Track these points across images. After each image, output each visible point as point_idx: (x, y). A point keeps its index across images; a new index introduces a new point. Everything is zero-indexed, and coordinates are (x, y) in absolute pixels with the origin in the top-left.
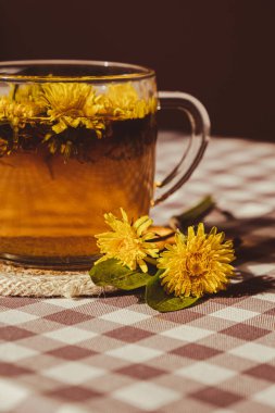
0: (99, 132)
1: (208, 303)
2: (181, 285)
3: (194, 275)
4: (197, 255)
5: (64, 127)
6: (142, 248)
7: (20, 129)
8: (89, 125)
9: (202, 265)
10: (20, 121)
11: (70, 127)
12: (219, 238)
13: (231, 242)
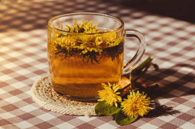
0: (100, 53)
1: (140, 121)
2: (130, 113)
3: (135, 109)
4: (136, 103)
5: (86, 51)
6: (116, 97)
7: (70, 51)
8: (96, 51)
9: (138, 106)
10: (70, 48)
11: (89, 51)
12: (145, 97)
13: (149, 98)
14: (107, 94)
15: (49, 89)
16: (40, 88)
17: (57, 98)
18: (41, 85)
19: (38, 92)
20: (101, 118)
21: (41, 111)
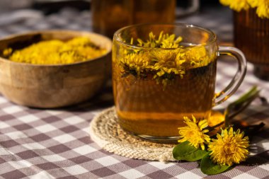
0: (182, 76)
1: (235, 170)
2: (221, 159)
3: (227, 153)
4: (229, 145)
5: (163, 73)
6: (202, 137)
7: (141, 73)
8: (176, 72)
9: (232, 148)
10: (141, 69)
11: (166, 73)
12: (240, 136)
13: (247, 138)
14: (191, 133)
15: (115, 126)
16: (102, 124)
17: (123, 137)
18: (103, 120)
19: (99, 129)
20: (181, 164)
21: (101, 153)
